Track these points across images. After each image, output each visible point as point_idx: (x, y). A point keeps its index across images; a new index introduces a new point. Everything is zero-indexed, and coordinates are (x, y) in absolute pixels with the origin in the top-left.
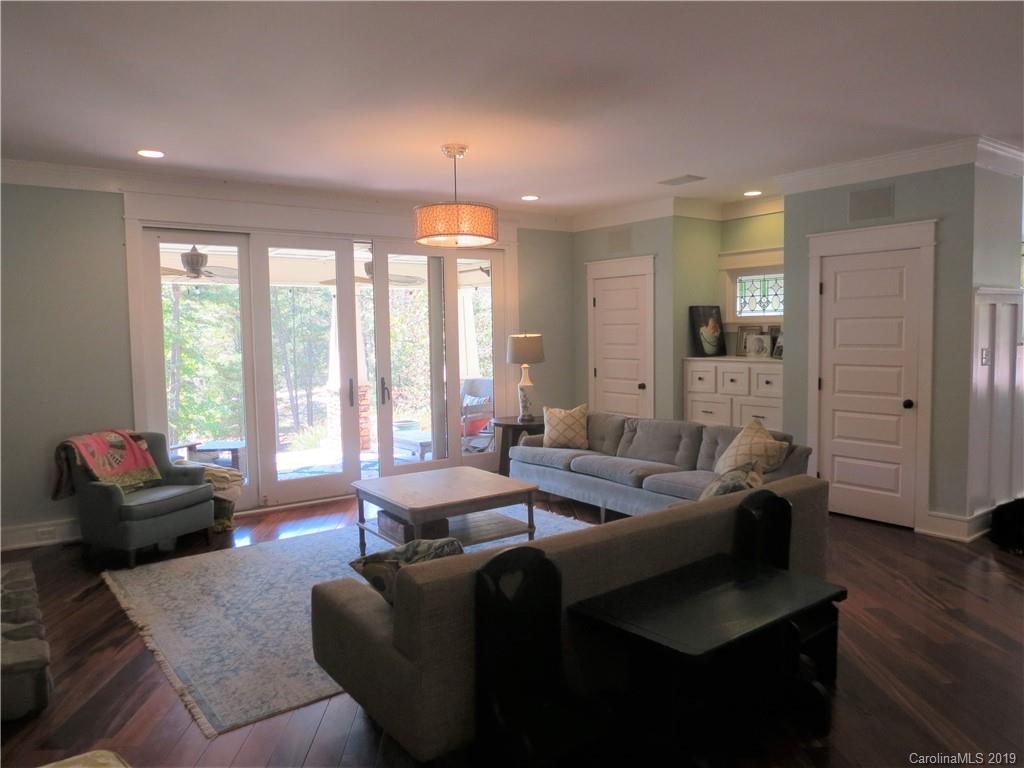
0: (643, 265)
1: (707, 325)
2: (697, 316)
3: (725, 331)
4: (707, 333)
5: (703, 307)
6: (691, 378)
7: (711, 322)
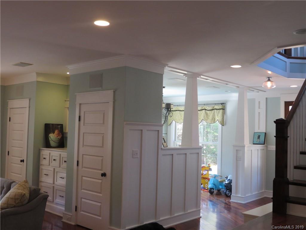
1: (54, 133)
2: (48, 128)
3: (64, 136)
4: (53, 137)
5: (53, 124)
6: (41, 158)
7: (56, 132)
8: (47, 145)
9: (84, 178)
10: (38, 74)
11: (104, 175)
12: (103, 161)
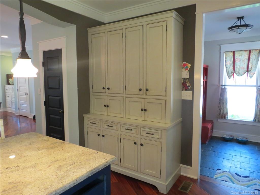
1: (11, 78)
4: (10, 80)
5: (10, 75)
6: (6, 89)
9: (20, 96)
11: (26, 94)
12: (26, 88)
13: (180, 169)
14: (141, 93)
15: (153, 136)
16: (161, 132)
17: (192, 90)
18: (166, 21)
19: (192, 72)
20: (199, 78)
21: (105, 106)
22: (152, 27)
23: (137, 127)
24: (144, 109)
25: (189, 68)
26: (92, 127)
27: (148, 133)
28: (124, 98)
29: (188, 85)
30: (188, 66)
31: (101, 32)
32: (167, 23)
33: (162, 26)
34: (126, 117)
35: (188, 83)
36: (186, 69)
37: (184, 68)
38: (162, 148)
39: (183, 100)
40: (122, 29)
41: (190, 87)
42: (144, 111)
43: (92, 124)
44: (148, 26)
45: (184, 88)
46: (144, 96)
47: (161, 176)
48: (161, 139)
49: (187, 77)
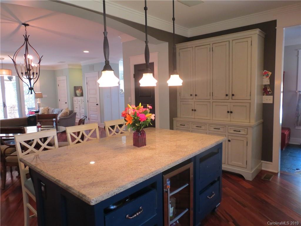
0: (64, 78)
1: (78, 90)
2: (76, 88)
4: (78, 92)
6: (74, 101)
7: (79, 90)
8: (76, 95)
9: (91, 107)
10: (69, 65)
11: (97, 105)
12: (96, 99)
13: (261, 165)
14: (227, 98)
15: (240, 133)
16: (247, 129)
17: (273, 94)
18: (251, 37)
19: (272, 79)
20: (279, 85)
21: (193, 110)
22: (237, 43)
23: (224, 126)
24: (230, 111)
25: (269, 76)
26: (181, 128)
27: (235, 131)
28: (211, 102)
29: (268, 90)
30: (269, 74)
31: (189, 47)
32: (251, 39)
33: (247, 41)
34: (212, 118)
35: (269, 89)
36: (267, 76)
37: (265, 75)
38: (248, 143)
39: (264, 104)
40: (209, 44)
41: (271, 92)
42: (230, 113)
43: (182, 126)
44: (234, 42)
45: (265, 93)
46: (230, 100)
47: (246, 166)
48: (247, 135)
49: (268, 83)
